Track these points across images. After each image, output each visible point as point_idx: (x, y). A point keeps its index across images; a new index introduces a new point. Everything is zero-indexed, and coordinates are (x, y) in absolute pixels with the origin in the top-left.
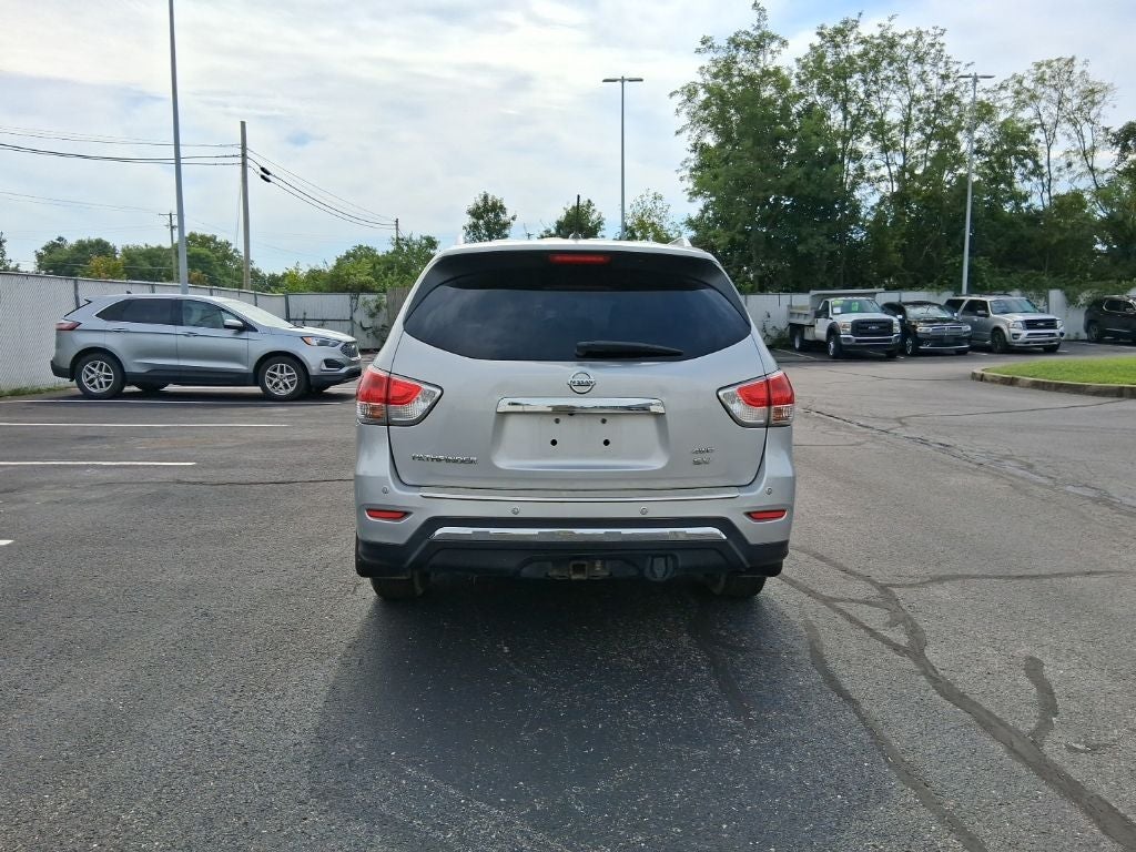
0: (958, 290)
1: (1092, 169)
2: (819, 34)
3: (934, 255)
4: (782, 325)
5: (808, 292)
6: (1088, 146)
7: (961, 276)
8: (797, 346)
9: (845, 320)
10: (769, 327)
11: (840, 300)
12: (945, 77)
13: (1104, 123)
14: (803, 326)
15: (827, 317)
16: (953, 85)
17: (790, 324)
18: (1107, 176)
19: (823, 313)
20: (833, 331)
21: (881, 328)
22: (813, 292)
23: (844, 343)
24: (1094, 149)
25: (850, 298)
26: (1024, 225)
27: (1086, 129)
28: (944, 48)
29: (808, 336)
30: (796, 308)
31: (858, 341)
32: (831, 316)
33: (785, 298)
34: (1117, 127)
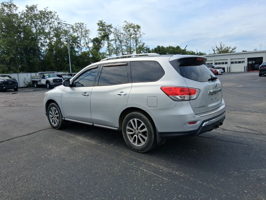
0: (69, 72)
1: (88, 47)
2: (27, 7)
3: (62, 64)
4: (29, 81)
5: (38, 72)
6: (87, 42)
7: (70, 69)
8: (36, 86)
9: (51, 79)
10: (25, 81)
11: (47, 74)
12: (59, 23)
13: (90, 37)
14: (37, 81)
15: (45, 78)
16: (61, 25)
17: (32, 81)
18: (91, 48)
19: (44, 77)
20: (48, 82)
21: (60, 81)
22: (39, 72)
23: (51, 84)
24: (88, 43)
25: (49, 74)
26: (79, 58)
27: (86, 39)
28: (58, 16)
29: (39, 83)
30: (33, 76)
31: (55, 84)
32: (46, 78)
33: (29, 74)
34: (92, 39)
